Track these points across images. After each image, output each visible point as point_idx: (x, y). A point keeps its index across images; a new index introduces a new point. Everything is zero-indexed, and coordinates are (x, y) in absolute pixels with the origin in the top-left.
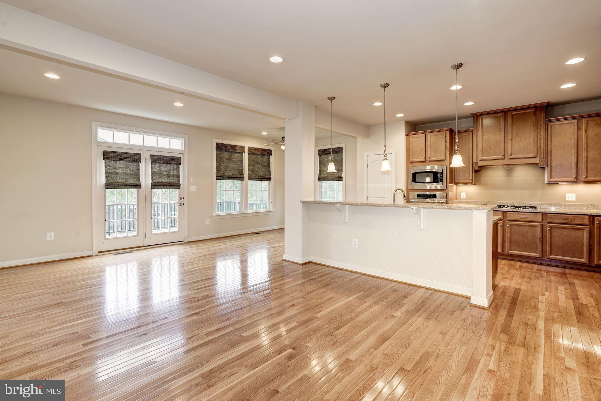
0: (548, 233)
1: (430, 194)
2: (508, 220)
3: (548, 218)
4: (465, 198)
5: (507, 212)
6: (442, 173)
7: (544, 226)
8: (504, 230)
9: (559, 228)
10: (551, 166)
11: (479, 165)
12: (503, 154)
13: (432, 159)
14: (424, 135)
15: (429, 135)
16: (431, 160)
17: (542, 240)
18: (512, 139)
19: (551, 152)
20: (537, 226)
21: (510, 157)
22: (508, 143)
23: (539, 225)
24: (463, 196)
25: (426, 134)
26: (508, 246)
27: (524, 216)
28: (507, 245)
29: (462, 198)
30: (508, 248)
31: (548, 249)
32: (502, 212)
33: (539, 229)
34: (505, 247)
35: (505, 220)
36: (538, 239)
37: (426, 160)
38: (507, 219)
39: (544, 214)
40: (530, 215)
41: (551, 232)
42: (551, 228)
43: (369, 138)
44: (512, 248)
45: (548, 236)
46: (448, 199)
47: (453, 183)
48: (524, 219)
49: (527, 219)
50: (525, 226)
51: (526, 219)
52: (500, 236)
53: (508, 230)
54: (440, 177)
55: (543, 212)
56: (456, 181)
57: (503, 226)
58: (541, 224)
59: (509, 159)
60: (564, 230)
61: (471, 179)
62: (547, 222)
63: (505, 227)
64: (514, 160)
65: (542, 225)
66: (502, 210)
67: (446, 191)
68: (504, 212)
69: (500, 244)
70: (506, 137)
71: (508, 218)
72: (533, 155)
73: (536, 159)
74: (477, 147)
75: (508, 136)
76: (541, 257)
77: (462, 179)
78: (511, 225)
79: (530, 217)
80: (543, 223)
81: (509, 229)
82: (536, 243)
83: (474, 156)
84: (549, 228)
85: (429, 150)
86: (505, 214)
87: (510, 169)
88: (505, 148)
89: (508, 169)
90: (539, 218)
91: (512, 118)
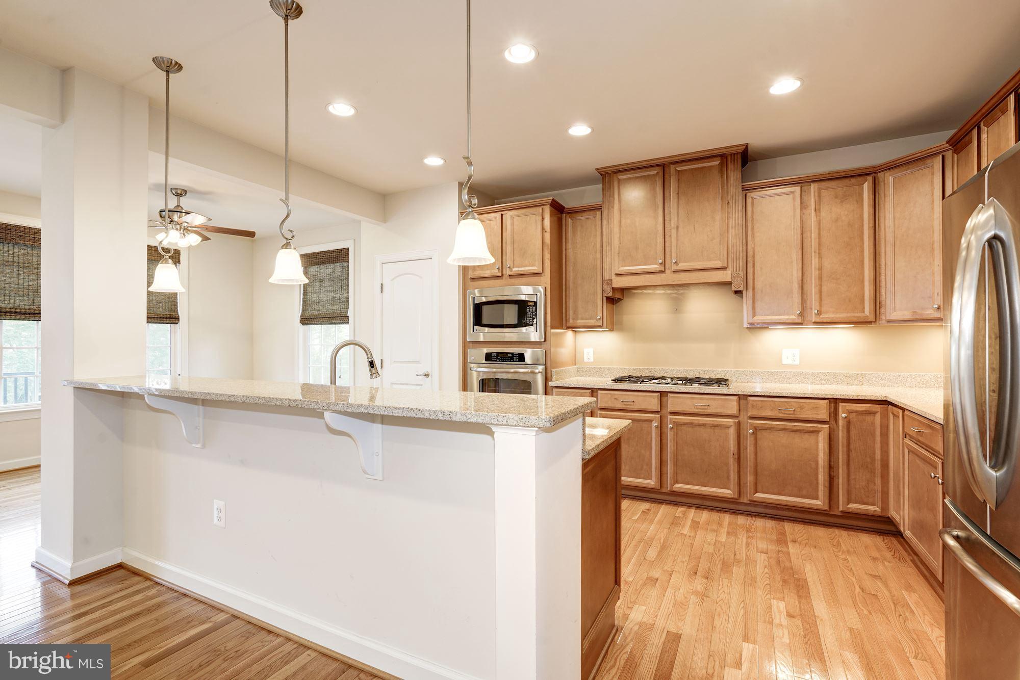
0: (750, 441)
1: (512, 354)
2: (672, 413)
3: (749, 406)
4: (592, 360)
5: (670, 395)
6: (535, 303)
7: (742, 425)
8: (664, 436)
9: (771, 429)
10: (754, 289)
11: (614, 286)
12: (660, 261)
13: (516, 270)
14: (498, 215)
15: (508, 215)
16: (512, 273)
17: (739, 458)
18: (678, 227)
19: (753, 256)
20: (727, 427)
21: (675, 268)
22: (670, 236)
23: (732, 424)
24: (588, 355)
25: (502, 213)
26: (671, 473)
27: (703, 404)
28: (669, 469)
29: (586, 360)
30: (670, 478)
31: (750, 478)
32: (658, 394)
33: (732, 432)
34: (665, 475)
35: (664, 412)
36: (731, 455)
37: (504, 272)
38: (669, 410)
39: (742, 398)
40: (714, 399)
41: (756, 439)
42: (756, 429)
43: (385, 223)
44: (679, 479)
45: (750, 449)
46: (549, 365)
47: (564, 327)
48: (703, 411)
49: (709, 411)
50: (704, 425)
51: (706, 411)
52: (656, 449)
53: (670, 436)
54: (532, 312)
55: (740, 393)
56: (571, 323)
57: (661, 427)
58: (737, 421)
59: (675, 271)
60: (781, 434)
61: (599, 317)
62: (748, 415)
63: (664, 430)
64: (682, 275)
65: (739, 423)
66: (657, 390)
67: (545, 345)
68: (662, 394)
69: (656, 468)
70: (666, 222)
71: (670, 408)
72: (719, 264)
73: (725, 272)
74: (610, 244)
75: (670, 220)
76: (736, 496)
77: (582, 319)
78: (677, 424)
79: (715, 405)
80: (741, 419)
81: (672, 433)
82: (727, 464)
83: (605, 266)
84: (751, 431)
85: (508, 249)
86: (664, 399)
87: (677, 296)
88: (665, 246)
89: (674, 295)
90: (732, 406)
91: (678, 180)
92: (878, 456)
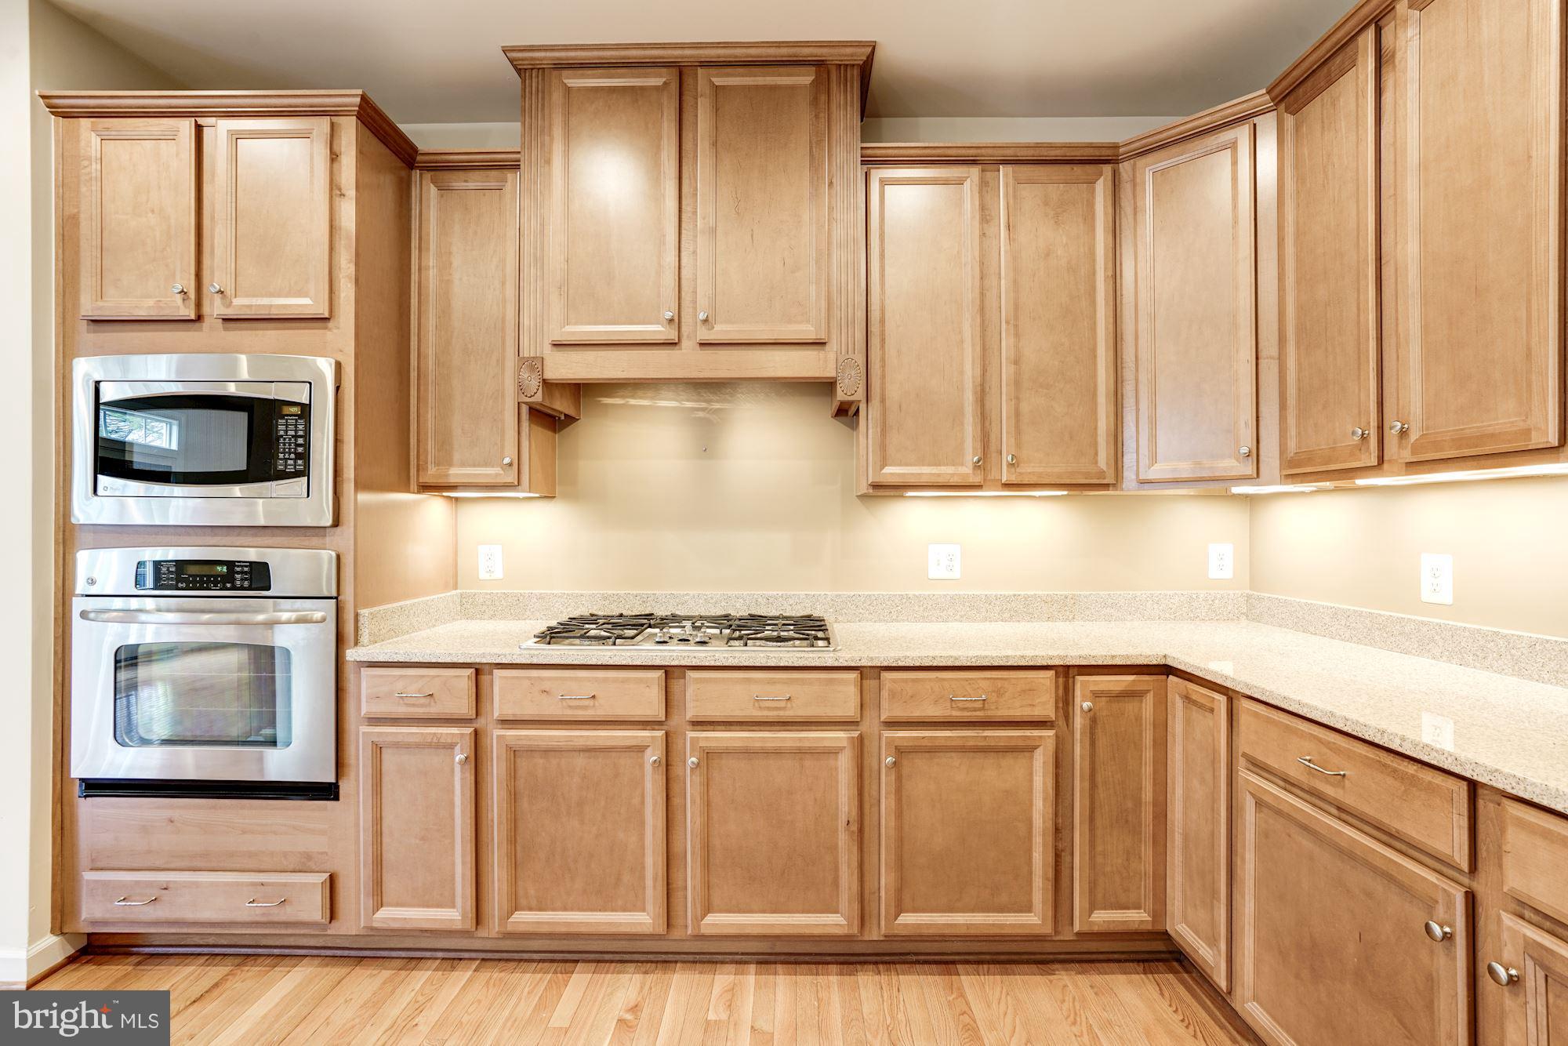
0: (886, 781)
1: (230, 564)
2: (698, 724)
3: (885, 694)
4: (498, 574)
5: (692, 675)
6: (306, 410)
7: (866, 742)
8: (676, 788)
9: (932, 750)
10: (883, 400)
11: (550, 375)
12: (669, 315)
13: (242, 304)
14: (186, 126)
15: (219, 130)
16: (230, 312)
17: (861, 830)
18: (713, 231)
19: (882, 321)
20: (833, 752)
21: (705, 335)
22: (695, 252)
23: (845, 744)
24: (491, 562)
25: (201, 121)
26: (694, 888)
27: (774, 695)
28: (691, 876)
29: (483, 575)
30: (694, 899)
31: (885, 880)
32: (660, 673)
33: (845, 764)
34: (680, 894)
35: (675, 721)
36: (841, 823)
37: (206, 309)
38: (690, 714)
39: (868, 673)
40: (803, 682)
41: (899, 779)
42: (901, 752)
44: (716, 900)
45: (887, 804)
46: (348, 596)
47: (414, 486)
48: (775, 713)
49: (789, 714)
50: (777, 753)
51: (781, 713)
52: (655, 827)
53: (691, 787)
54: (296, 437)
55: (864, 663)
56: (431, 474)
57: (668, 765)
58: (856, 734)
59: (703, 344)
60: (955, 760)
61: (507, 460)
62: (882, 719)
63: (677, 770)
64: (723, 354)
65: (861, 738)
66: (658, 662)
67: (344, 538)
68: (670, 672)
69: (655, 880)
70: (684, 216)
71: (692, 712)
72: (808, 332)
73: (822, 354)
74: (540, 261)
75: (695, 213)
76: (855, 930)
77: (463, 465)
78: (709, 756)
79: (805, 697)
80: (864, 727)
81: (697, 779)
82: (833, 849)
83: (526, 321)
84: (890, 759)
85: (219, 236)
86: (676, 686)
87: (708, 416)
88: (679, 278)
89: (701, 414)
90: (844, 698)
91: (717, 110)
92: (1148, 795)
